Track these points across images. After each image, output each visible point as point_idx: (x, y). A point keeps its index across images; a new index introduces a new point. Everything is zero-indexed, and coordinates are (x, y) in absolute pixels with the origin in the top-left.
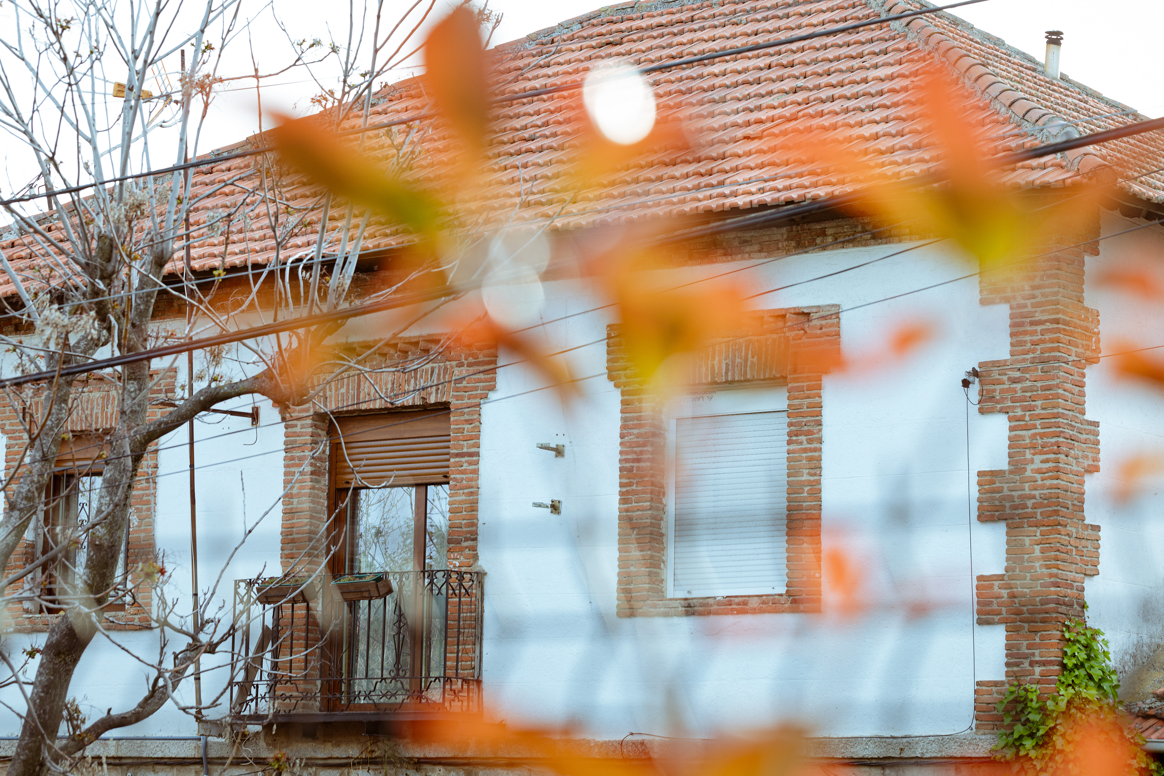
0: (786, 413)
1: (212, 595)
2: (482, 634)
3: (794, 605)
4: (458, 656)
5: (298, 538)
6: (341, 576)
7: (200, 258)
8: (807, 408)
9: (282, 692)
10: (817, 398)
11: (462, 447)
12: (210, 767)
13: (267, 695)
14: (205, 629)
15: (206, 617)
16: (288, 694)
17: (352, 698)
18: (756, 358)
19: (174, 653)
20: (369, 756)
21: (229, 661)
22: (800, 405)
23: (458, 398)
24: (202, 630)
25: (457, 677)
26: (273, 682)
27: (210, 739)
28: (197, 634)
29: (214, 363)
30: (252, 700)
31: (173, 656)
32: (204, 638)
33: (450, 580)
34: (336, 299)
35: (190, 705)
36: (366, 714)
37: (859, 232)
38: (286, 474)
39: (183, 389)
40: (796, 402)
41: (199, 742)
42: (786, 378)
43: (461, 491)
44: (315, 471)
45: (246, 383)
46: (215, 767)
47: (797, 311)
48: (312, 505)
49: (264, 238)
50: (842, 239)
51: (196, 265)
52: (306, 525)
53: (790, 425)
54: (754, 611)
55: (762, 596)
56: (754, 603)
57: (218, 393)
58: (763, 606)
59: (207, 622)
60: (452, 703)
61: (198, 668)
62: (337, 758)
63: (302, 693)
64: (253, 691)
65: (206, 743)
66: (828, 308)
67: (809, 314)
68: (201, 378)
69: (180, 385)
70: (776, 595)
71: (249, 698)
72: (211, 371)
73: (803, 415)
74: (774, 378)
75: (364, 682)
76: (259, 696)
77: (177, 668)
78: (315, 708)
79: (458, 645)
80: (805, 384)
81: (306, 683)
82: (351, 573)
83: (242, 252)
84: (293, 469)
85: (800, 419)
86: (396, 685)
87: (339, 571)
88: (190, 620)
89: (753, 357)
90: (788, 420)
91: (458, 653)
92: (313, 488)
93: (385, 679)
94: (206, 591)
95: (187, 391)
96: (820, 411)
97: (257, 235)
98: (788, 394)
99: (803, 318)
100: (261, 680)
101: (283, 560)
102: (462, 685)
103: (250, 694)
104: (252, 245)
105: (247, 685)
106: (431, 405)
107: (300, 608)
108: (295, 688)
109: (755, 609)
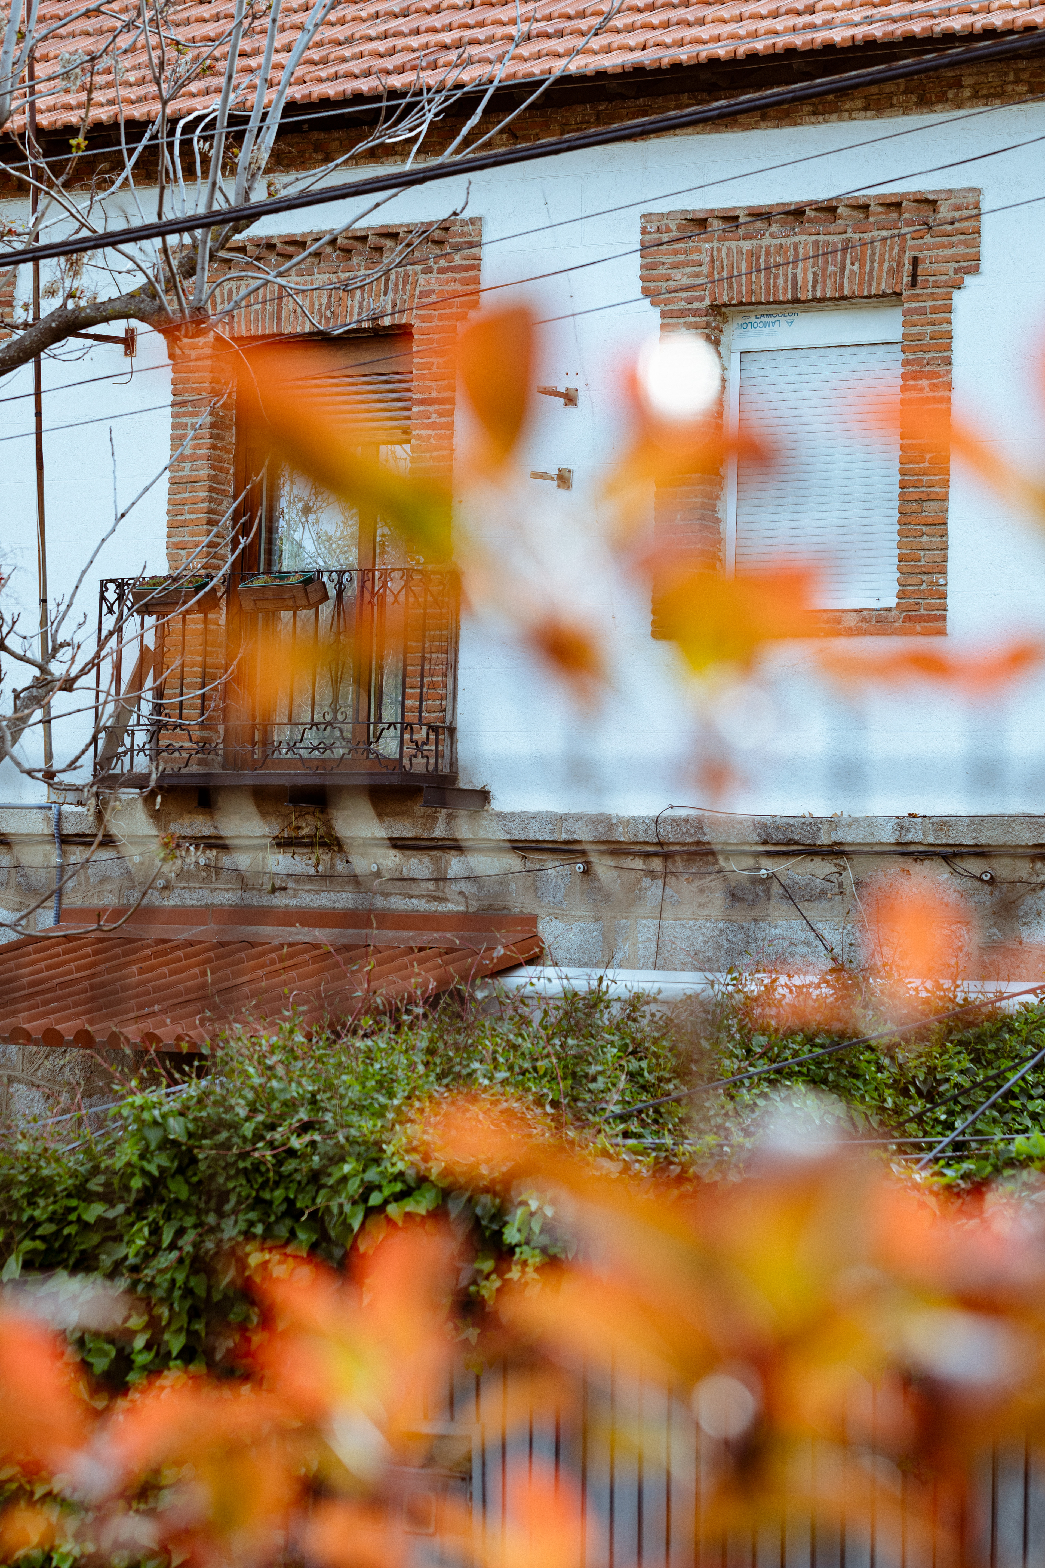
0: (900, 345)
1: (69, 606)
2: (456, 661)
3: (908, 624)
4: (421, 692)
5: (192, 520)
6: (253, 575)
7: (49, 110)
8: (931, 339)
9: (169, 742)
10: (945, 325)
11: (429, 390)
12: (65, 847)
13: (147, 746)
14: (58, 655)
15: (60, 639)
16: (177, 745)
17: (269, 752)
18: (857, 265)
19: (14, 691)
20: (293, 834)
21: (92, 703)
22: (921, 334)
23: (423, 318)
24: (54, 657)
25: (420, 724)
26: (155, 728)
27: (65, 808)
28: (47, 663)
29: (71, 274)
30: (125, 753)
31: (12, 696)
32: (57, 669)
33: (411, 584)
34: (248, 180)
35: (38, 767)
36: (290, 774)
37: (1010, 83)
38: (174, 426)
39: (27, 310)
40: (915, 330)
41: (49, 812)
42: (900, 294)
43: (428, 455)
44: (216, 422)
45: (118, 303)
46: (72, 848)
47: (918, 197)
48: (212, 473)
49: (141, 82)
50: (984, 92)
51: (44, 120)
52: (203, 501)
53: (906, 363)
54: (850, 632)
55: (861, 610)
56: (850, 621)
57: (77, 317)
58: (863, 625)
59: (62, 646)
60: (414, 761)
61: (48, 712)
62: (248, 837)
63: (197, 743)
64: (127, 740)
65: (60, 814)
66: (963, 194)
67: (935, 201)
68: (52, 293)
69: (21, 303)
70: (881, 609)
71: (120, 750)
72: (67, 284)
73: (924, 349)
74: (884, 295)
75: (287, 730)
76: (136, 747)
77: (19, 715)
78: (216, 765)
79: (422, 677)
80: (928, 304)
81: (203, 729)
82: (269, 572)
83: (111, 102)
84: (184, 420)
85: (920, 355)
86: (332, 733)
87: (250, 569)
88: (36, 643)
89: (853, 264)
90: (902, 356)
91: (422, 688)
92: (213, 447)
93: (316, 725)
94: (59, 600)
95: (31, 312)
96: (950, 344)
97: (132, 77)
98: (903, 318)
99: (925, 207)
100: (138, 724)
101: (170, 550)
102: (428, 735)
103: (123, 745)
104: (124, 92)
105: (118, 731)
106: (385, 328)
107: (194, 622)
108: (187, 736)
109: (851, 629)
